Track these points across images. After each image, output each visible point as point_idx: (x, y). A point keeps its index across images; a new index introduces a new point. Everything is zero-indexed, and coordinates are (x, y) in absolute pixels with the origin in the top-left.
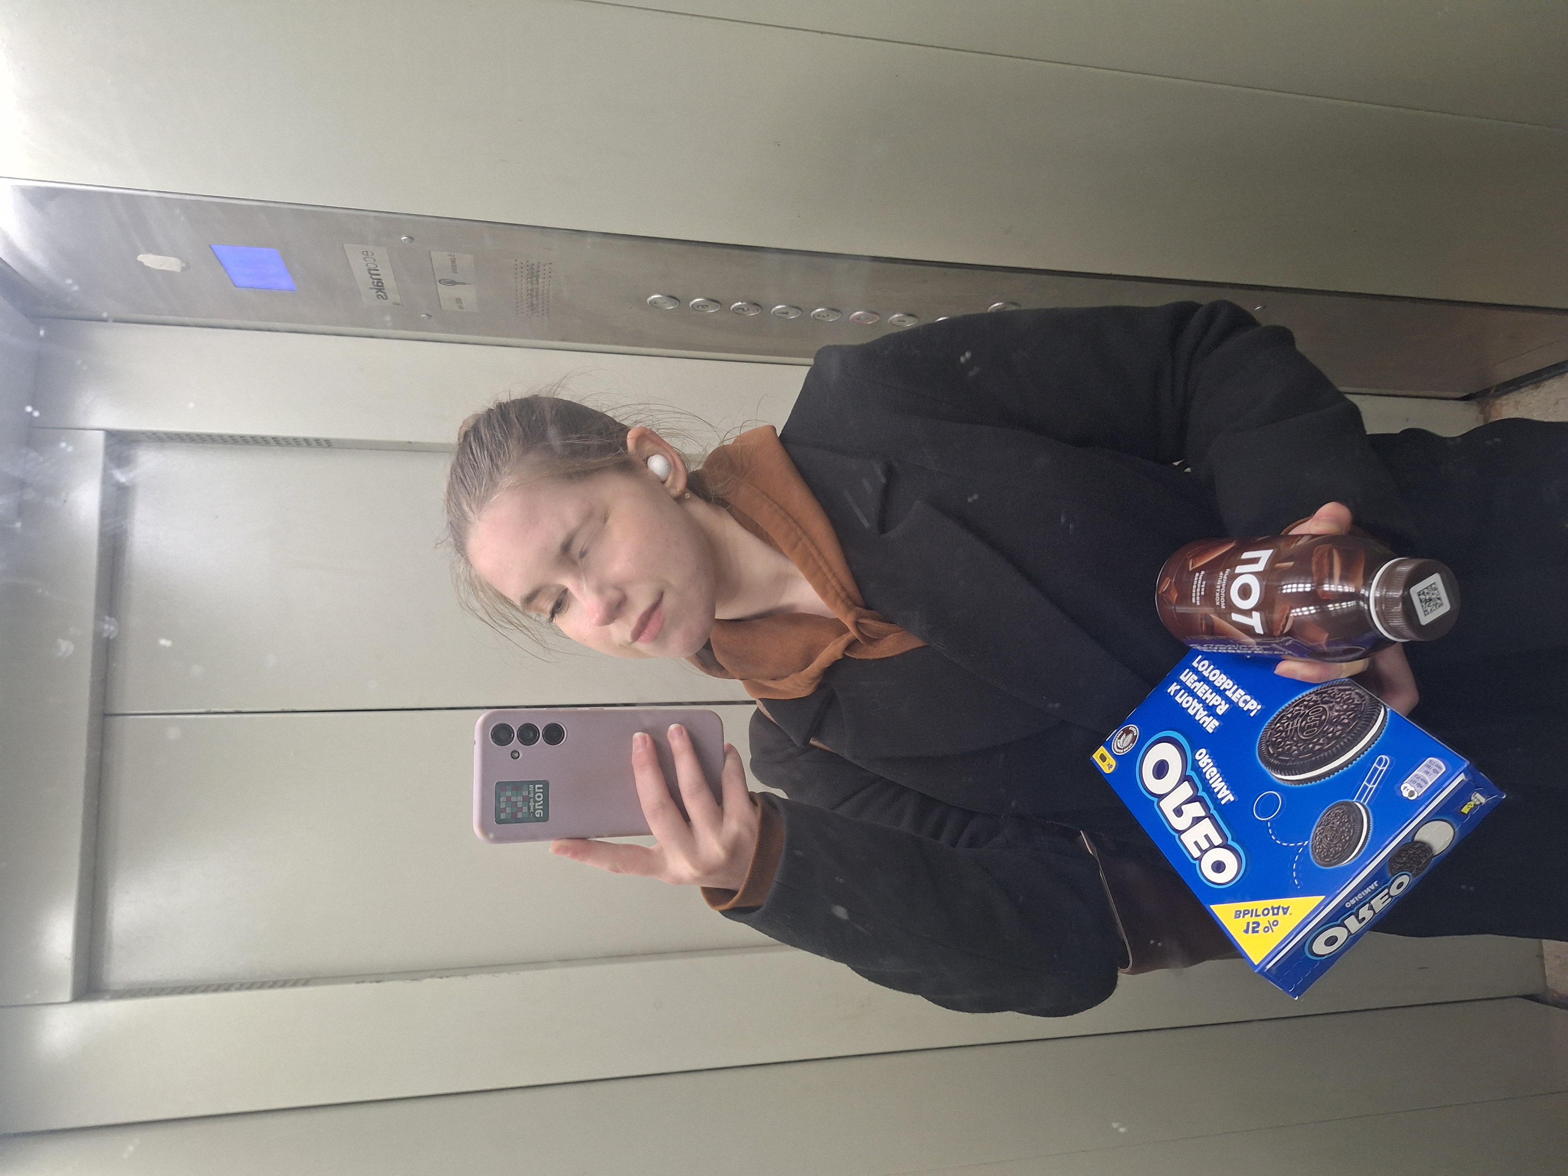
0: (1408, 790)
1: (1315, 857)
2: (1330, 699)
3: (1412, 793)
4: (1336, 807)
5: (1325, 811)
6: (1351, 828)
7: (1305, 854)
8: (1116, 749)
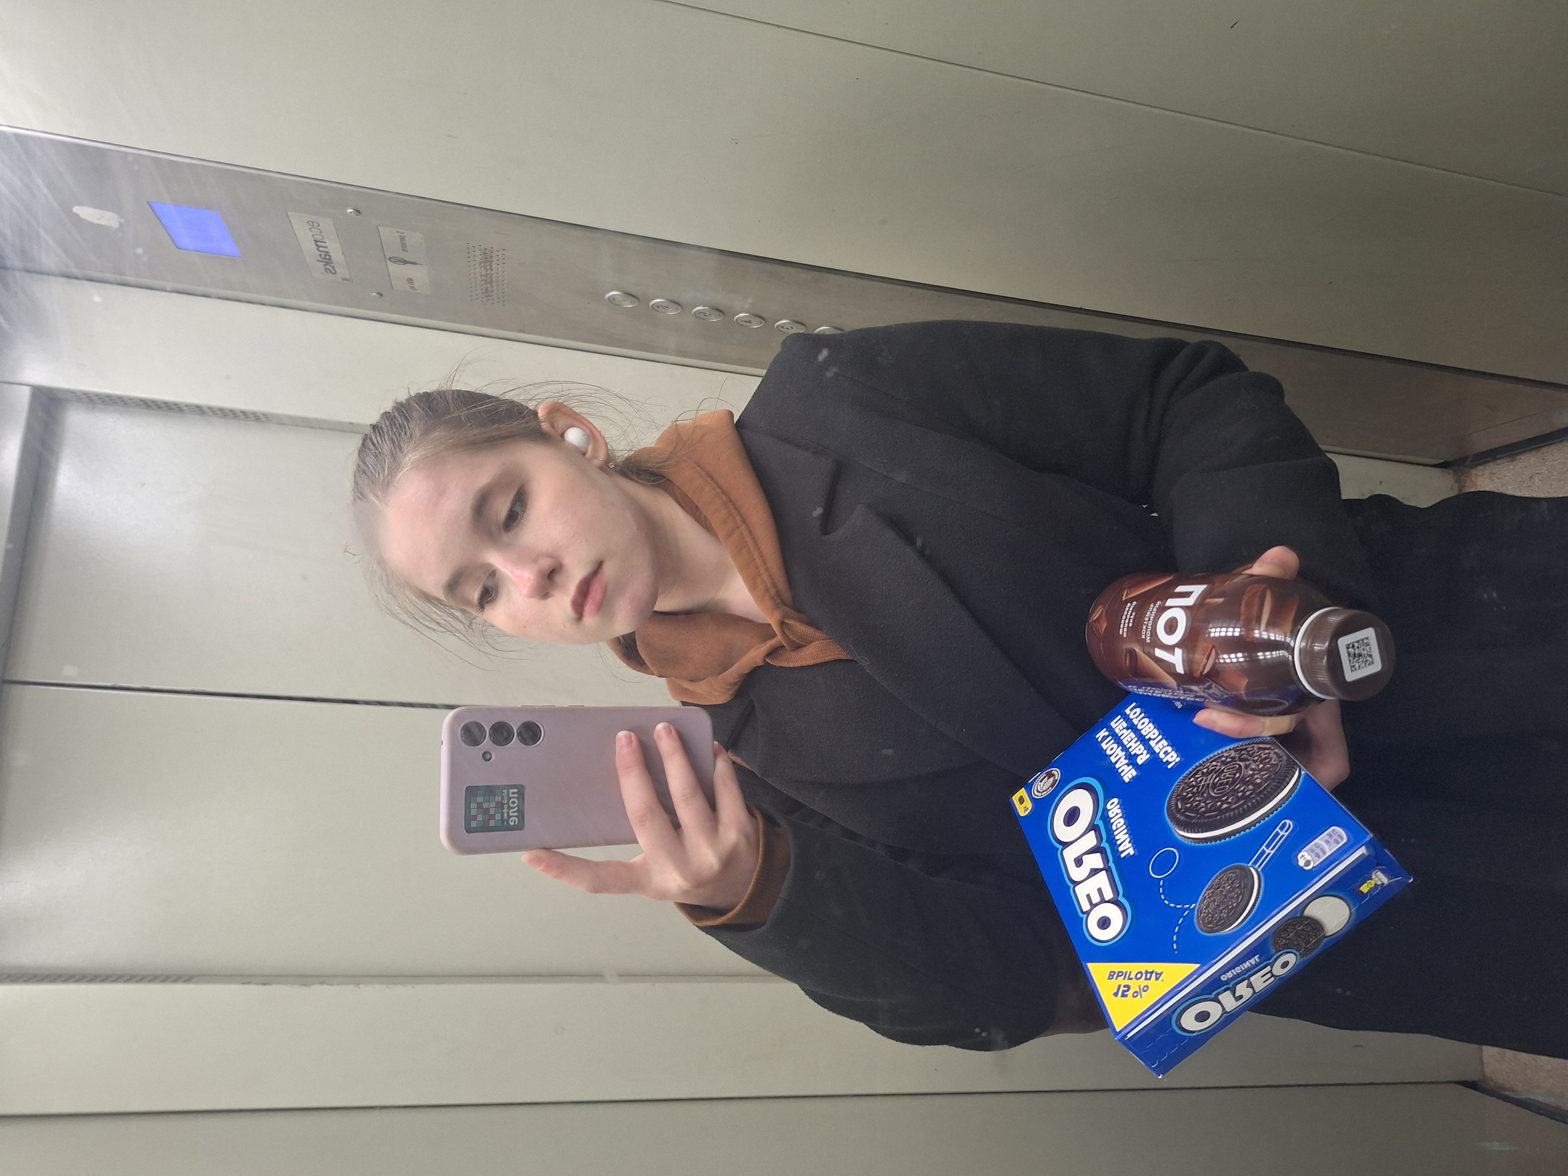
0: (1305, 858)
1: (1198, 921)
2: (1248, 756)
3: (1308, 863)
4: (1231, 870)
5: (1218, 873)
6: (1241, 893)
7: (1190, 917)
8: (1036, 793)
